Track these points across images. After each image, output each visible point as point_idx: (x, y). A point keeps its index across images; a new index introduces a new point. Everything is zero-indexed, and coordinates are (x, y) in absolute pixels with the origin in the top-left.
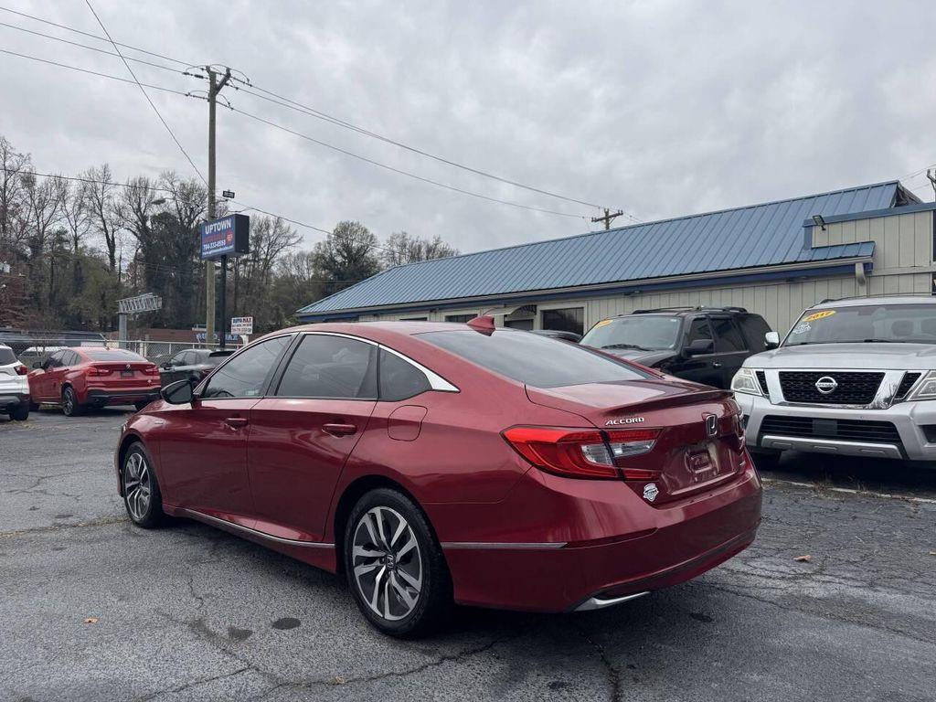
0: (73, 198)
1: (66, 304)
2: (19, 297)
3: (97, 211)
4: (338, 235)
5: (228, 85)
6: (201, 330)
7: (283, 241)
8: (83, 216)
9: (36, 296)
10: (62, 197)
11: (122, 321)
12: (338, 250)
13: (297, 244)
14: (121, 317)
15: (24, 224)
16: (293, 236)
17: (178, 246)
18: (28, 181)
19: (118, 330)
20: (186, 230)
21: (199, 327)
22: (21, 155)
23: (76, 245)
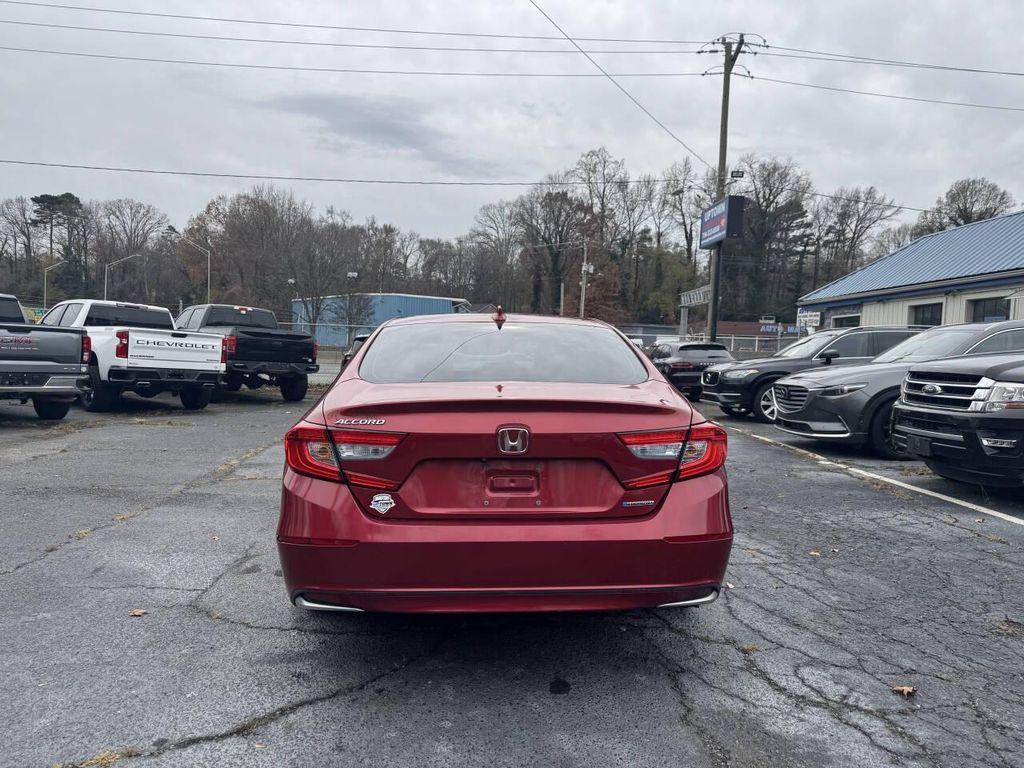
0: (658, 196)
1: (646, 298)
2: (611, 294)
3: (678, 205)
4: (953, 197)
5: (744, 52)
6: (767, 322)
7: (875, 214)
8: (666, 212)
9: (623, 293)
10: (650, 197)
11: (684, 314)
12: (951, 218)
13: (894, 217)
14: (682, 310)
15: (617, 226)
16: (890, 206)
17: (753, 232)
18: (622, 185)
19: (679, 324)
20: (764, 214)
21: (765, 319)
22: (616, 162)
23: (659, 242)
